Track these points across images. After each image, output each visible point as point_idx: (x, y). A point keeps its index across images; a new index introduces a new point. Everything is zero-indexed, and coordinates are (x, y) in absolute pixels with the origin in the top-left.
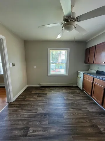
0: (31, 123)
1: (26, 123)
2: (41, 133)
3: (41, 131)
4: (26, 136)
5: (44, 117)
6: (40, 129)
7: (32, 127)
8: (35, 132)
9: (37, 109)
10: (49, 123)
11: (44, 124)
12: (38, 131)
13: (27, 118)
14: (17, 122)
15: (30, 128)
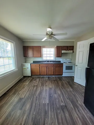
0: (58, 106)
1: (59, 110)
2: (62, 98)
3: (61, 98)
4: (66, 106)
5: (52, 97)
6: (60, 99)
7: (60, 104)
8: (62, 101)
9: (44, 105)
10: (56, 94)
11: (57, 97)
12: (61, 99)
13: (55, 111)
14: (60, 121)
15: (62, 105)
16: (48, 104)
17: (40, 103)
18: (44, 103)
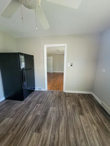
16: (51, 106)
17: (59, 108)
18: (55, 107)
